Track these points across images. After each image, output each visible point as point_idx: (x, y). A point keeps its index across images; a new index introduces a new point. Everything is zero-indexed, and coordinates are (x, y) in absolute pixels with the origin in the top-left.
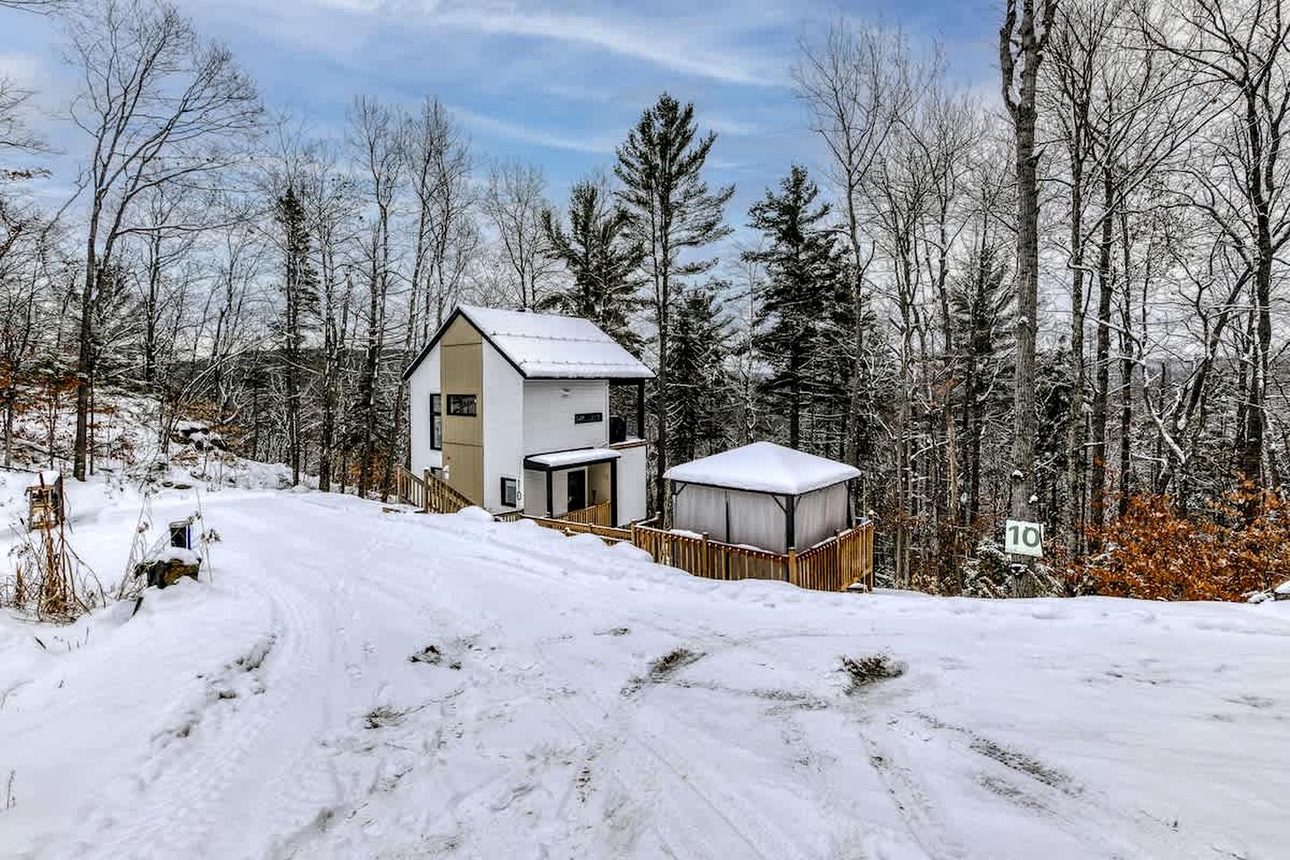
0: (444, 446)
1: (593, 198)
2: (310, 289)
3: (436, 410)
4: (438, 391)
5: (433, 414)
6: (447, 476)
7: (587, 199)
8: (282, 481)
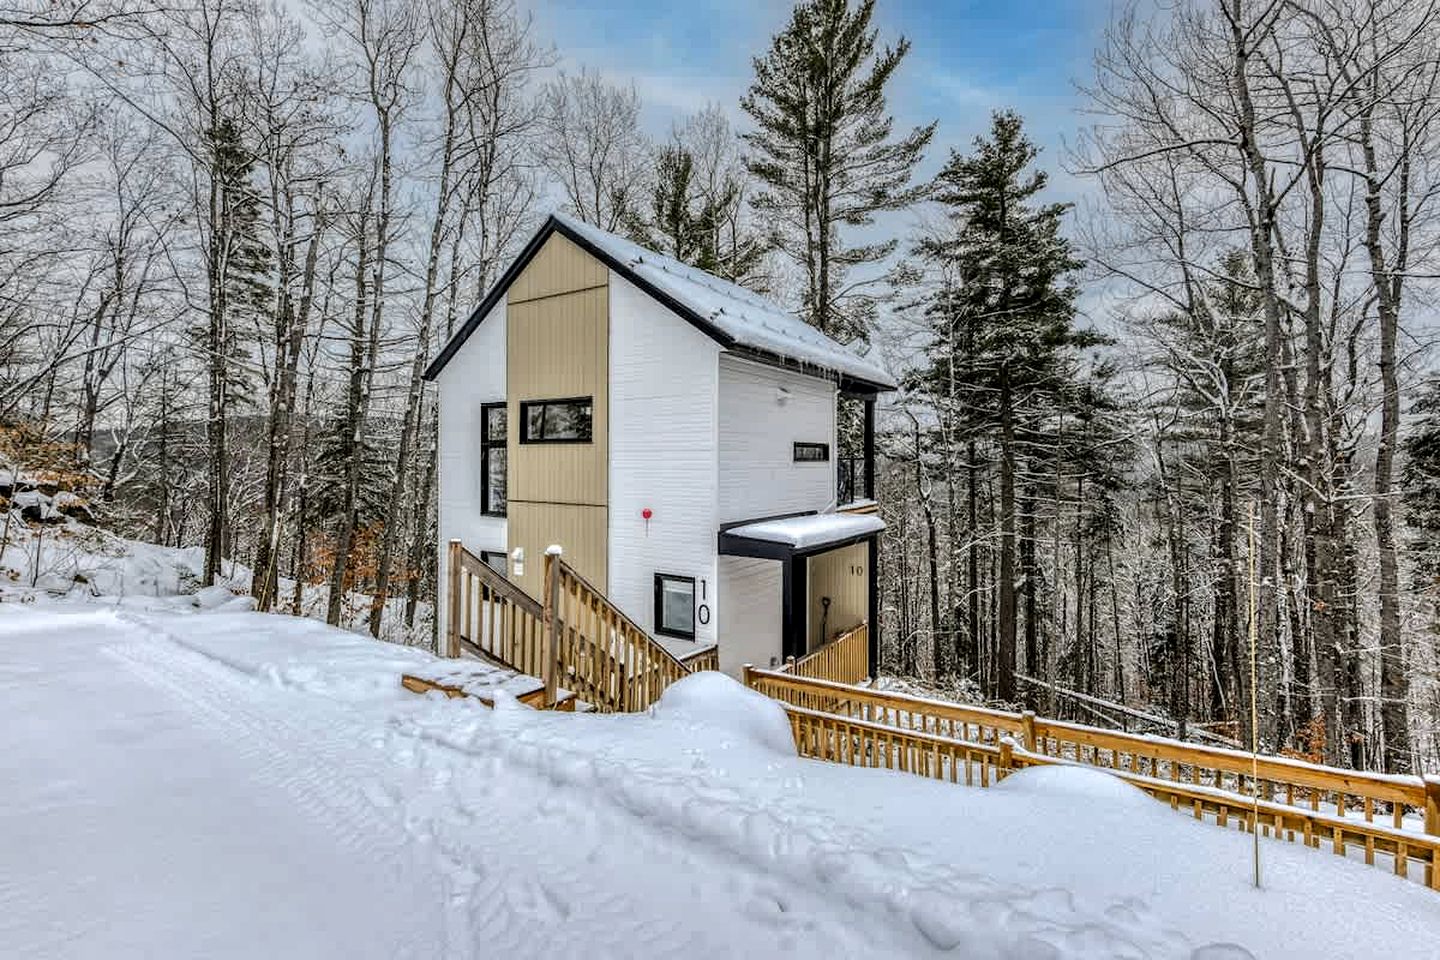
0: (511, 507)
1: (688, 168)
2: (259, 278)
3: (493, 436)
4: (501, 397)
5: (490, 443)
6: (518, 570)
7: (679, 170)
8: (184, 578)
